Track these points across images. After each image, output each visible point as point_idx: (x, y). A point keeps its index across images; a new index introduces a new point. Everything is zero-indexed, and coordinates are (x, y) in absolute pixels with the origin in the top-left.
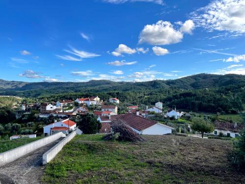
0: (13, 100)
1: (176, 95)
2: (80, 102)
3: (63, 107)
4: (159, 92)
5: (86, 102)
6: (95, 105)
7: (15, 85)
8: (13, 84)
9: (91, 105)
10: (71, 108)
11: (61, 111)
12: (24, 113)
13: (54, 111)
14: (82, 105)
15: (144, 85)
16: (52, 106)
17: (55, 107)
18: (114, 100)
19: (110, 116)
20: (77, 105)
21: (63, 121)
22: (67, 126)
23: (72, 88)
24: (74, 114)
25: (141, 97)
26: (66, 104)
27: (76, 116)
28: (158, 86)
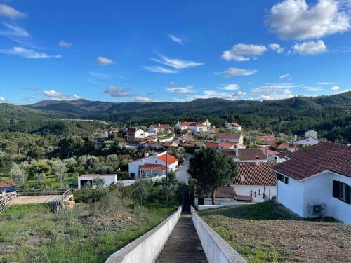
0: (96, 125)
1: (339, 120)
2: (183, 128)
3: (159, 134)
4: (305, 116)
5: (191, 127)
6: (206, 133)
7: (100, 106)
8: (98, 104)
9: (198, 133)
10: (170, 135)
11: (156, 140)
12: (105, 142)
13: (146, 139)
14: (185, 131)
15: (278, 105)
16: (142, 132)
17: (147, 134)
18: (233, 126)
19: (237, 149)
20: (178, 132)
21: (158, 155)
22: (164, 164)
23: (171, 111)
24: (175, 144)
25: (276, 122)
26: (163, 129)
27: (177, 148)
28: (302, 107)
